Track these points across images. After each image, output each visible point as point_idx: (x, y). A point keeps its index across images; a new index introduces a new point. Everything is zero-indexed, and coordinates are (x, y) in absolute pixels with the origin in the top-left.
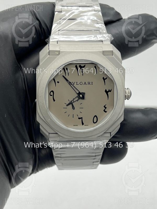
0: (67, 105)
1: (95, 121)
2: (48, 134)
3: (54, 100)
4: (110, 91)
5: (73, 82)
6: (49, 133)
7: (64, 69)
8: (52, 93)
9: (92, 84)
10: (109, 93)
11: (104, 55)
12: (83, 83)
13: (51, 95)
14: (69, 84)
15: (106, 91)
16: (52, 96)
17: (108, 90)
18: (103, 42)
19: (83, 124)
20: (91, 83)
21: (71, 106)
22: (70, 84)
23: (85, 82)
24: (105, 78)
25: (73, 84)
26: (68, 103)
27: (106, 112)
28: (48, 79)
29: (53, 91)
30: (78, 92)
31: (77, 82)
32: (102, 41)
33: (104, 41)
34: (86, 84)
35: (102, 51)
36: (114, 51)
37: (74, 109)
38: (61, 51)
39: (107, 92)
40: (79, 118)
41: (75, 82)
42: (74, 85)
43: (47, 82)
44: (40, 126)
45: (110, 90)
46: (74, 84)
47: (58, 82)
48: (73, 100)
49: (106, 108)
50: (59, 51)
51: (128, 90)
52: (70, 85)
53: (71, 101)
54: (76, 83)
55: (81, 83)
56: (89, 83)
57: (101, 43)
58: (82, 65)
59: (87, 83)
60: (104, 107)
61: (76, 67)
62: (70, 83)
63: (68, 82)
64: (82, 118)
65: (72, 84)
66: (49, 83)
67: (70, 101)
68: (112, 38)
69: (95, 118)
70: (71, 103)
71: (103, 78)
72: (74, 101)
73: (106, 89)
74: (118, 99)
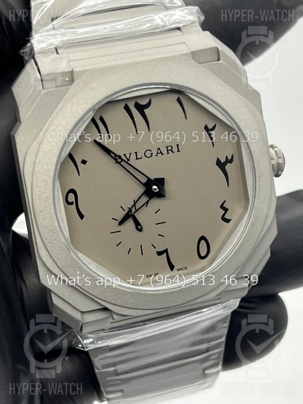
0: (121, 223)
1: (203, 253)
2: (77, 316)
3: (82, 216)
4: (231, 161)
5: (125, 155)
6: (82, 312)
7: (93, 120)
8: (71, 198)
9: (178, 151)
10: (228, 167)
11: (200, 63)
12: (155, 152)
13: (72, 203)
15: (218, 163)
16: (74, 205)
17: (223, 160)
18: (183, 30)
19: (172, 267)
20: (175, 149)
21: (130, 223)
22: (119, 160)
23: (159, 149)
24: (210, 127)
25: (126, 160)
26: (121, 215)
27: (228, 221)
28: (55, 159)
29: (73, 191)
30: (144, 180)
31: (136, 153)
32: (179, 29)
33: (184, 26)
34: (161, 153)
35: (189, 51)
36: (220, 49)
37: (141, 230)
38: (75, 70)
39: (221, 165)
40: (159, 253)
41: (130, 154)
42: (129, 162)
43: (53, 167)
44: (53, 295)
45: (229, 158)
46: (128, 160)
47: (84, 162)
48: (134, 205)
49: (226, 210)
50: (72, 72)
51: (275, 149)
52: (119, 163)
53: (130, 210)
54: (133, 155)
55: (148, 154)
56: (169, 148)
57: (178, 32)
58: (143, 102)
59: (164, 151)
60: (222, 207)
61: (127, 108)
62: (117, 159)
63: (113, 155)
64: (166, 251)
67: (127, 210)
69: (203, 244)
70: (130, 213)
71: (206, 128)
72: (137, 209)
73: (218, 158)
74: (257, 179)
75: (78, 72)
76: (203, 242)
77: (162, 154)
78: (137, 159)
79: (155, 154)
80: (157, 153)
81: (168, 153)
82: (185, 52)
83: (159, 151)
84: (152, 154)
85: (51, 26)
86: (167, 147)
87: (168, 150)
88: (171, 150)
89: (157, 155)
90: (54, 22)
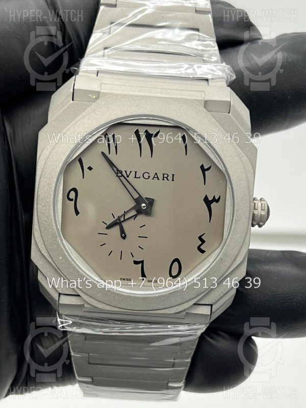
0: (108, 227)
1: (174, 273)
2: (56, 296)
3: (77, 213)
4: (217, 201)
5: (126, 171)
6: (60, 294)
7: (105, 134)
8: (72, 195)
9: (173, 180)
10: (213, 205)
11: (208, 111)
12: (152, 176)
13: (71, 200)
14: (117, 174)
15: (206, 199)
16: (73, 202)
17: (210, 198)
18: (210, 81)
19: (143, 275)
20: (170, 178)
21: (116, 229)
22: (120, 175)
23: (156, 174)
24: (205, 168)
25: (126, 176)
26: (110, 220)
27: (203, 252)
28: (64, 158)
29: (75, 190)
30: (136, 196)
31: (136, 172)
32: (207, 80)
33: (213, 79)
34: (158, 177)
35: (203, 99)
36: (232, 104)
37: (124, 238)
38: (102, 91)
39: (208, 202)
40: (136, 263)
41: (131, 172)
42: (127, 178)
43: (61, 165)
44: (39, 273)
45: (217, 198)
46: (128, 177)
47: (90, 168)
48: (124, 215)
49: (203, 242)
50: (99, 92)
51: (263, 202)
52: (119, 177)
53: (119, 218)
54: (133, 174)
55: (146, 176)
56: (166, 176)
57: (205, 83)
58: (152, 131)
59: (161, 177)
60: (200, 238)
61: (137, 133)
62: (119, 173)
63: (115, 169)
64: (142, 262)
65: (123, 176)
66: (67, 168)
67: (116, 218)
68: (231, 76)
69: (176, 265)
70: (118, 221)
71: (202, 167)
72: (125, 218)
73: (206, 196)
74: (234, 221)
75: (103, 93)
76: (176, 263)
77: (158, 179)
78: (135, 177)
79: (152, 177)
80: (154, 177)
81: (163, 179)
82: (199, 98)
83: (156, 176)
84: (149, 177)
85: (101, 53)
86: (164, 174)
87: (164, 177)
88: (167, 178)
89: (153, 179)
90: (106, 51)
